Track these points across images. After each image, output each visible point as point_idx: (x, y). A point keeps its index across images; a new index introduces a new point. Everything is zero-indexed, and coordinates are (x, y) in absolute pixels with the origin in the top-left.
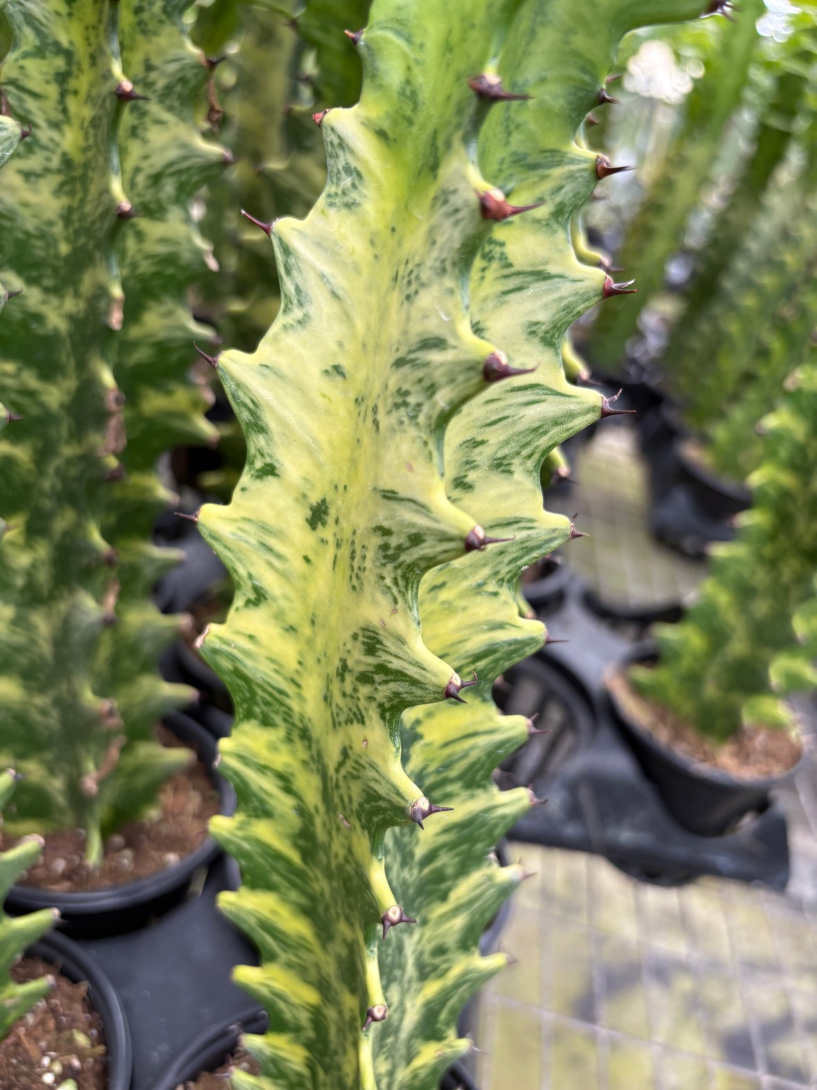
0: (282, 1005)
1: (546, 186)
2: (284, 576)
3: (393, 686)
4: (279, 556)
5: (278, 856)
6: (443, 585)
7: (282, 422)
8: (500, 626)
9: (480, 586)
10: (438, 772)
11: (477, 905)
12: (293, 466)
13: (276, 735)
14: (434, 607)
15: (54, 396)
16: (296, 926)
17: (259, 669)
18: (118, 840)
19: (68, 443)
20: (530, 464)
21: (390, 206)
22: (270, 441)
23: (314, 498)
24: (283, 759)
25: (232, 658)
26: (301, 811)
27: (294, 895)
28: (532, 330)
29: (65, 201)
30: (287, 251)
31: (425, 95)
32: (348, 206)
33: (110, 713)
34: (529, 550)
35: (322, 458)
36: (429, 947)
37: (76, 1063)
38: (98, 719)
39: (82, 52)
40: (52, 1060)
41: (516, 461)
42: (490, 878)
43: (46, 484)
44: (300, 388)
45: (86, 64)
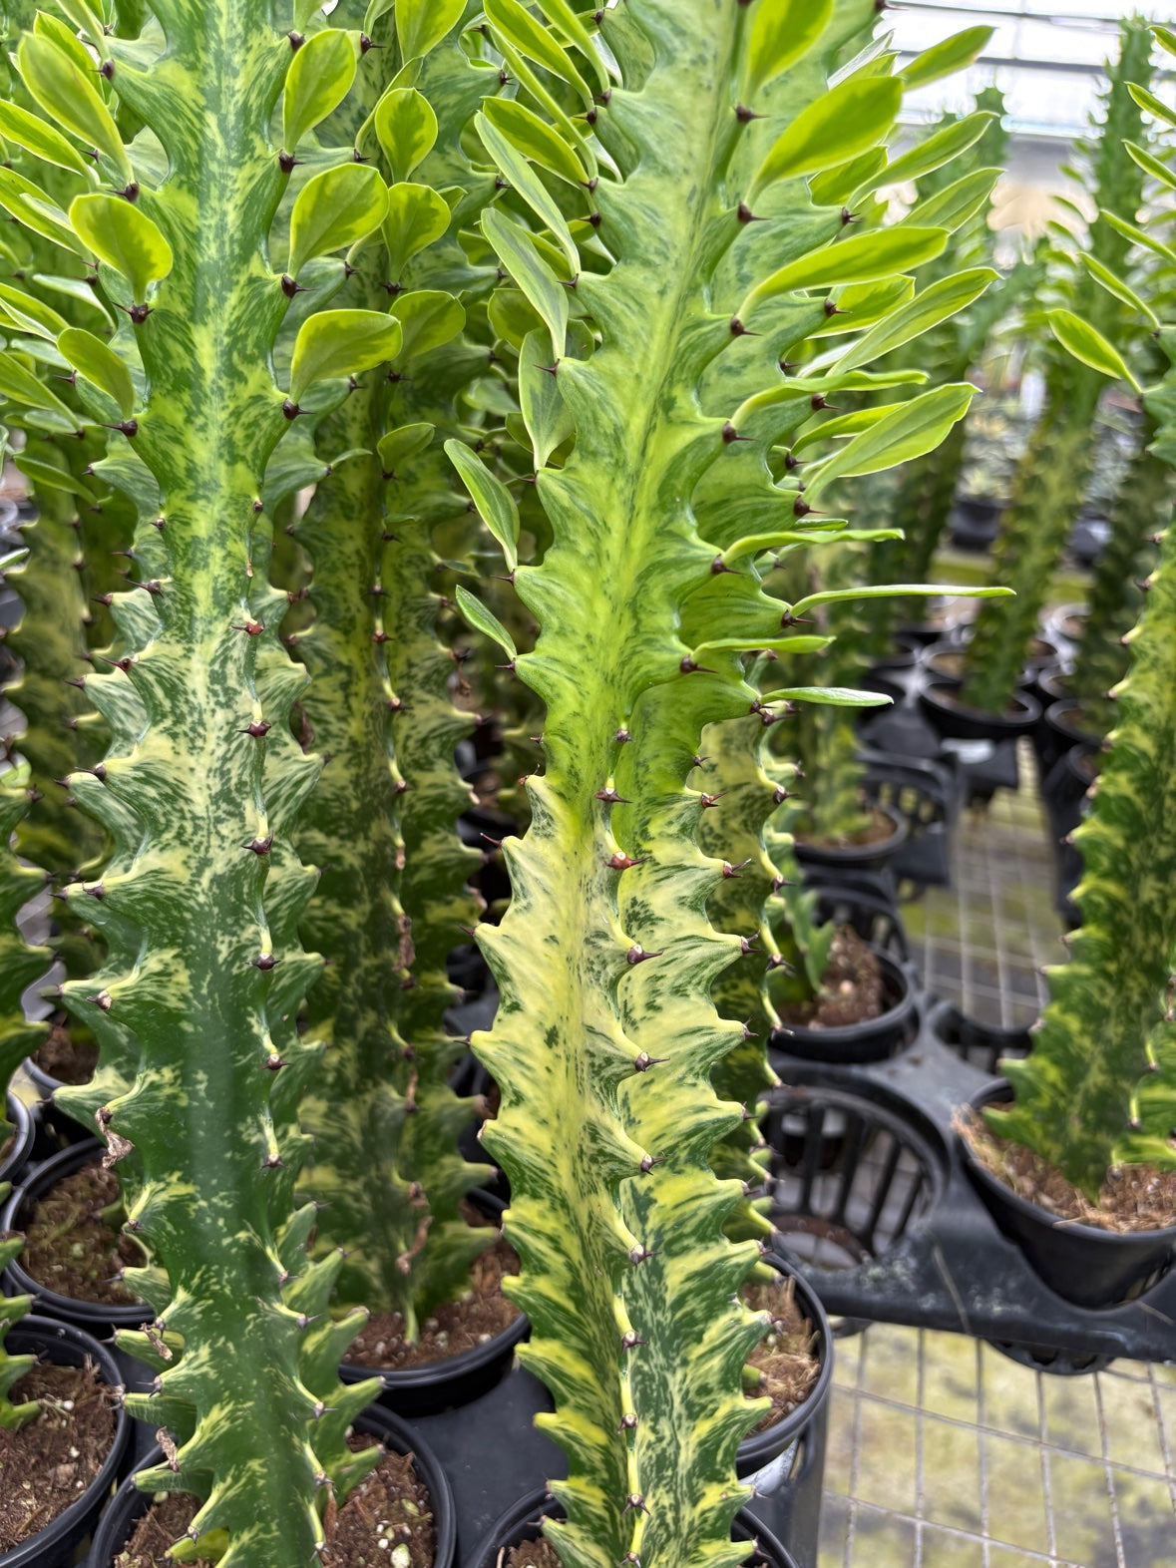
0: (577, 1447)
1: (672, 815)
2: (534, 1082)
3: (610, 1165)
4: (529, 1068)
5: (558, 1307)
6: (652, 1081)
7: (520, 974)
8: (704, 1109)
9: (681, 1080)
10: (673, 1229)
11: (730, 1347)
12: (531, 1003)
13: (543, 1205)
14: (648, 1098)
15: (353, 918)
16: (579, 1370)
17: (525, 1154)
18: (433, 1323)
19: (365, 956)
20: (700, 989)
21: (572, 838)
22: (514, 986)
23: (548, 1026)
24: (550, 1225)
25: (504, 1146)
26: (570, 1266)
27: (574, 1341)
28: (681, 901)
29: (353, 771)
30: (513, 861)
31: (583, 775)
32: (548, 836)
33: (417, 1195)
34: (714, 1050)
35: (550, 997)
36: (694, 1387)
37: (407, 1530)
38: (406, 1201)
39: (358, 666)
40: (386, 1528)
41: (690, 988)
42: (738, 1321)
43: (349, 991)
44: (531, 952)
45: (362, 675)
